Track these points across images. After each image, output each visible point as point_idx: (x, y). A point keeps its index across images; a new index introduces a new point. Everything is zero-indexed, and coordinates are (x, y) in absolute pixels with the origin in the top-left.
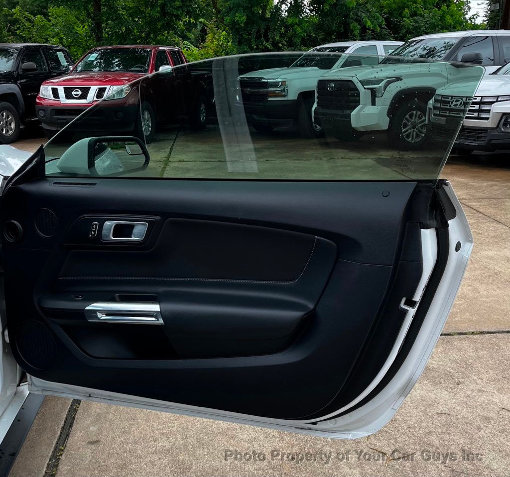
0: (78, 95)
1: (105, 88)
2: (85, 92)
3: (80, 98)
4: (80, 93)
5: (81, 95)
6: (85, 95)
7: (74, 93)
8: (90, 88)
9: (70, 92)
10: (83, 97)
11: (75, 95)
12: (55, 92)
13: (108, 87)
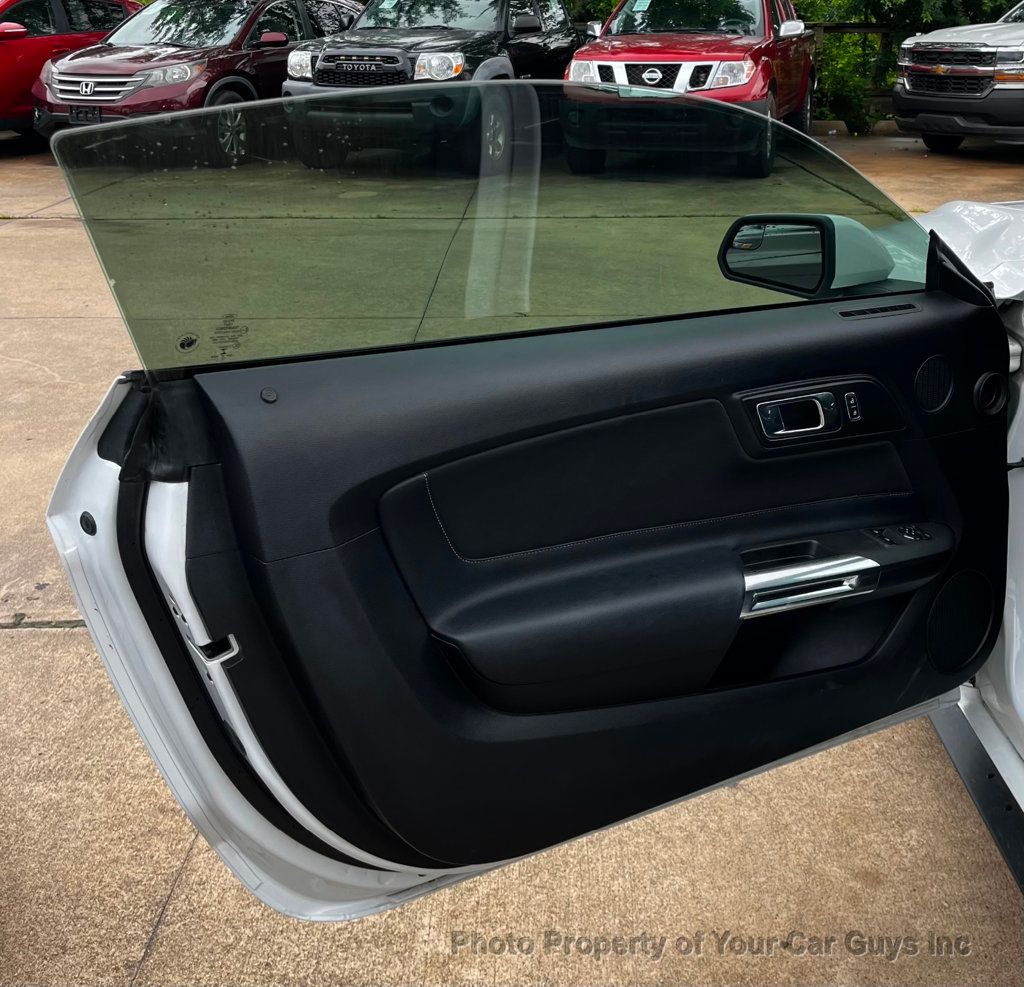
0: (655, 79)
1: (710, 67)
2: (669, 75)
3: (660, 85)
4: (659, 75)
5: (661, 80)
6: (668, 80)
7: (646, 76)
8: (680, 65)
9: (637, 75)
10: (664, 83)
11: (648, 79)
12: (606, 73)
13: (715, 64)
